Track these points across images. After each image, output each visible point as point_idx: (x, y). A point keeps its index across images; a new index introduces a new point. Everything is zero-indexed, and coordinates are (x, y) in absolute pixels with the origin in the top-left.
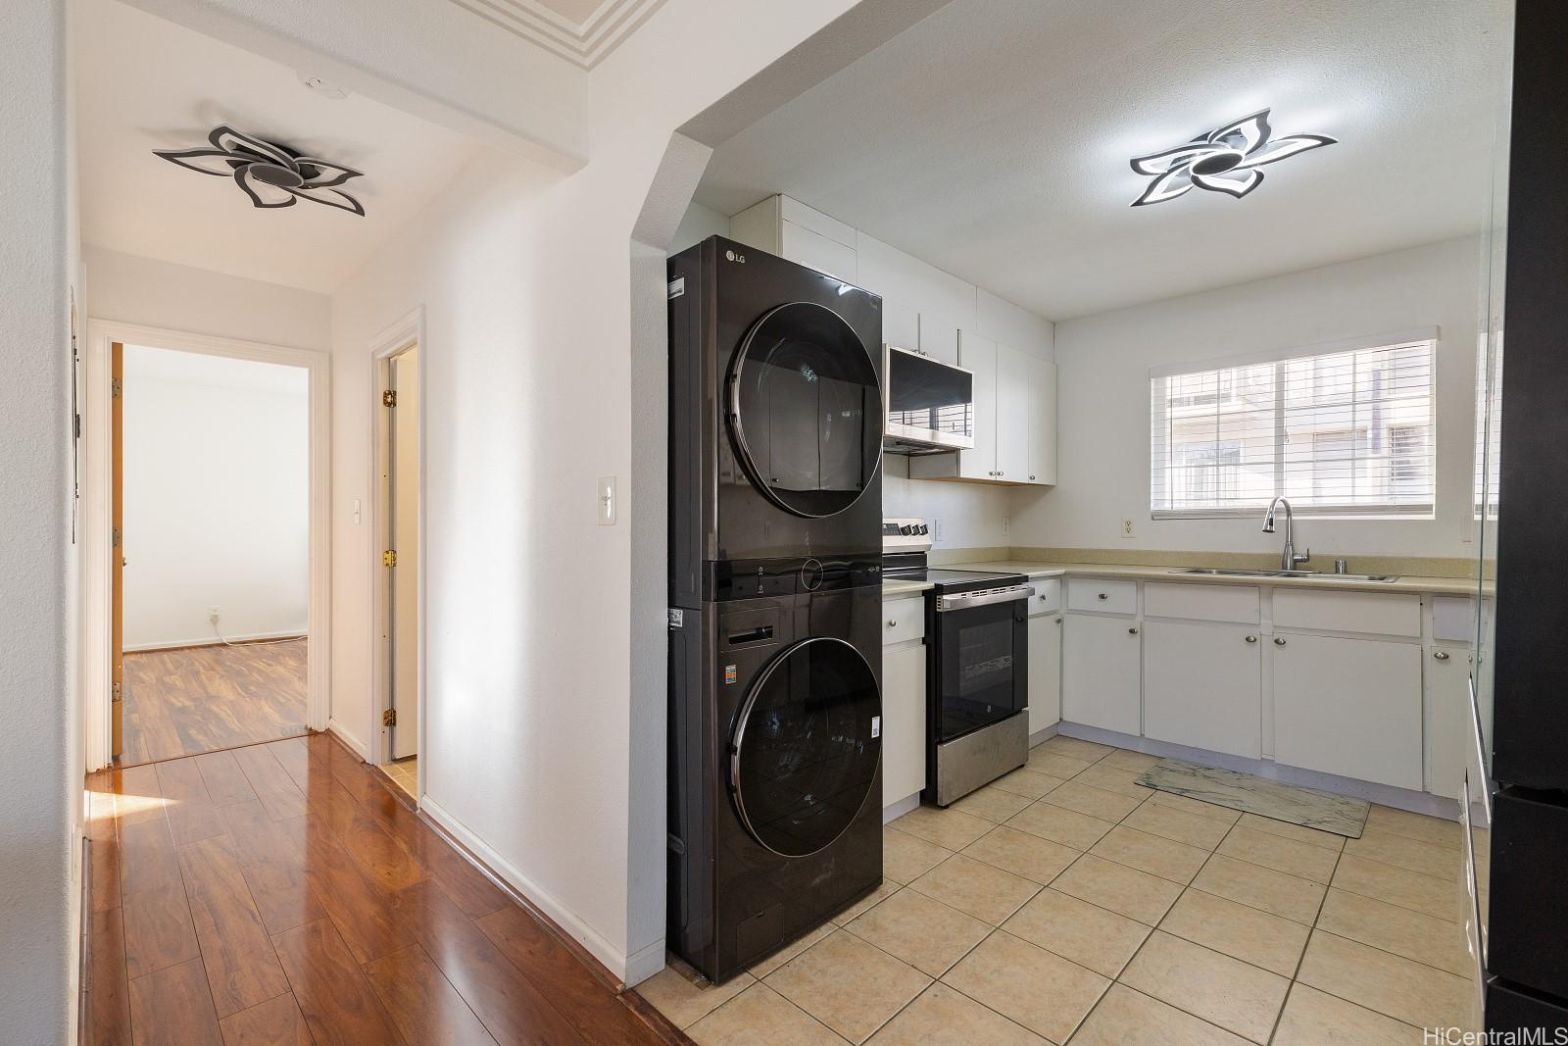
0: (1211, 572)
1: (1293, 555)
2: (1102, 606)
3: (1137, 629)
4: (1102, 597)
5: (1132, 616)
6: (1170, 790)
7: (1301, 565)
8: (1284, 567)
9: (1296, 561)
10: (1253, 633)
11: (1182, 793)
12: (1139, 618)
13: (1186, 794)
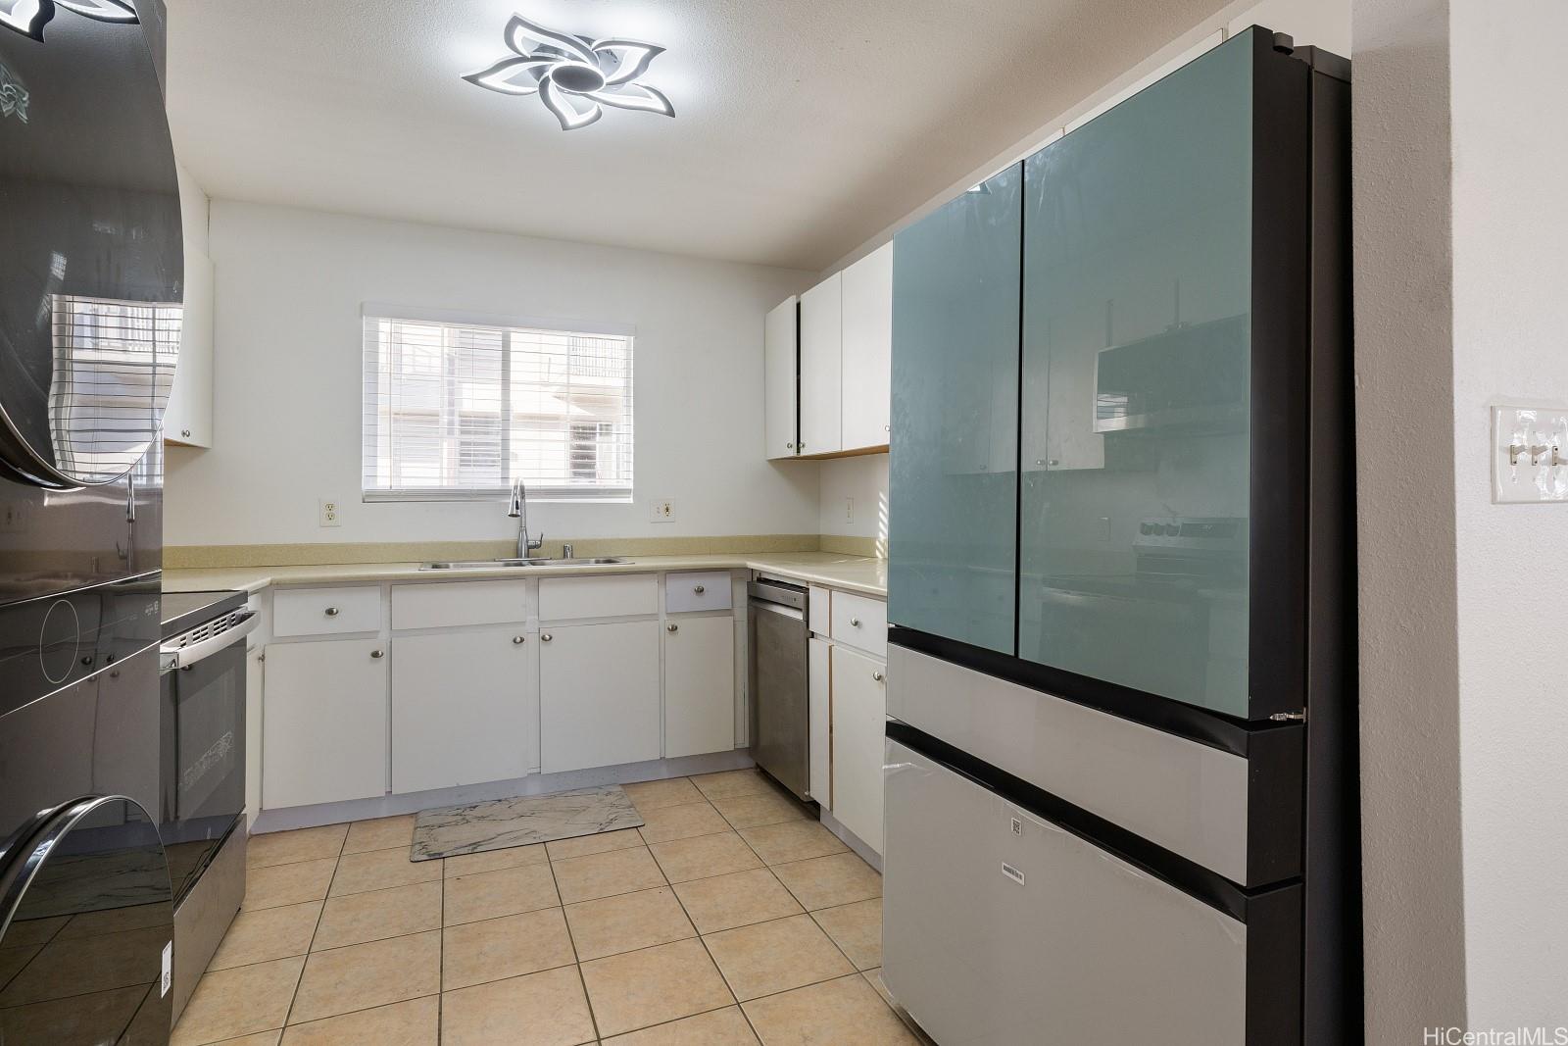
0: (447, 567)
1: (527, 541)
2: (333, 625)
3: (382, 649)
4: (330, 612)
5: (373, 634)
6: (462, 851)
7: (532, 551)
8: (518, 555)
9: (529, 547)
10: (518, 633)
11: (474, 848)
12: (384, 636)
13: (479, 849)
